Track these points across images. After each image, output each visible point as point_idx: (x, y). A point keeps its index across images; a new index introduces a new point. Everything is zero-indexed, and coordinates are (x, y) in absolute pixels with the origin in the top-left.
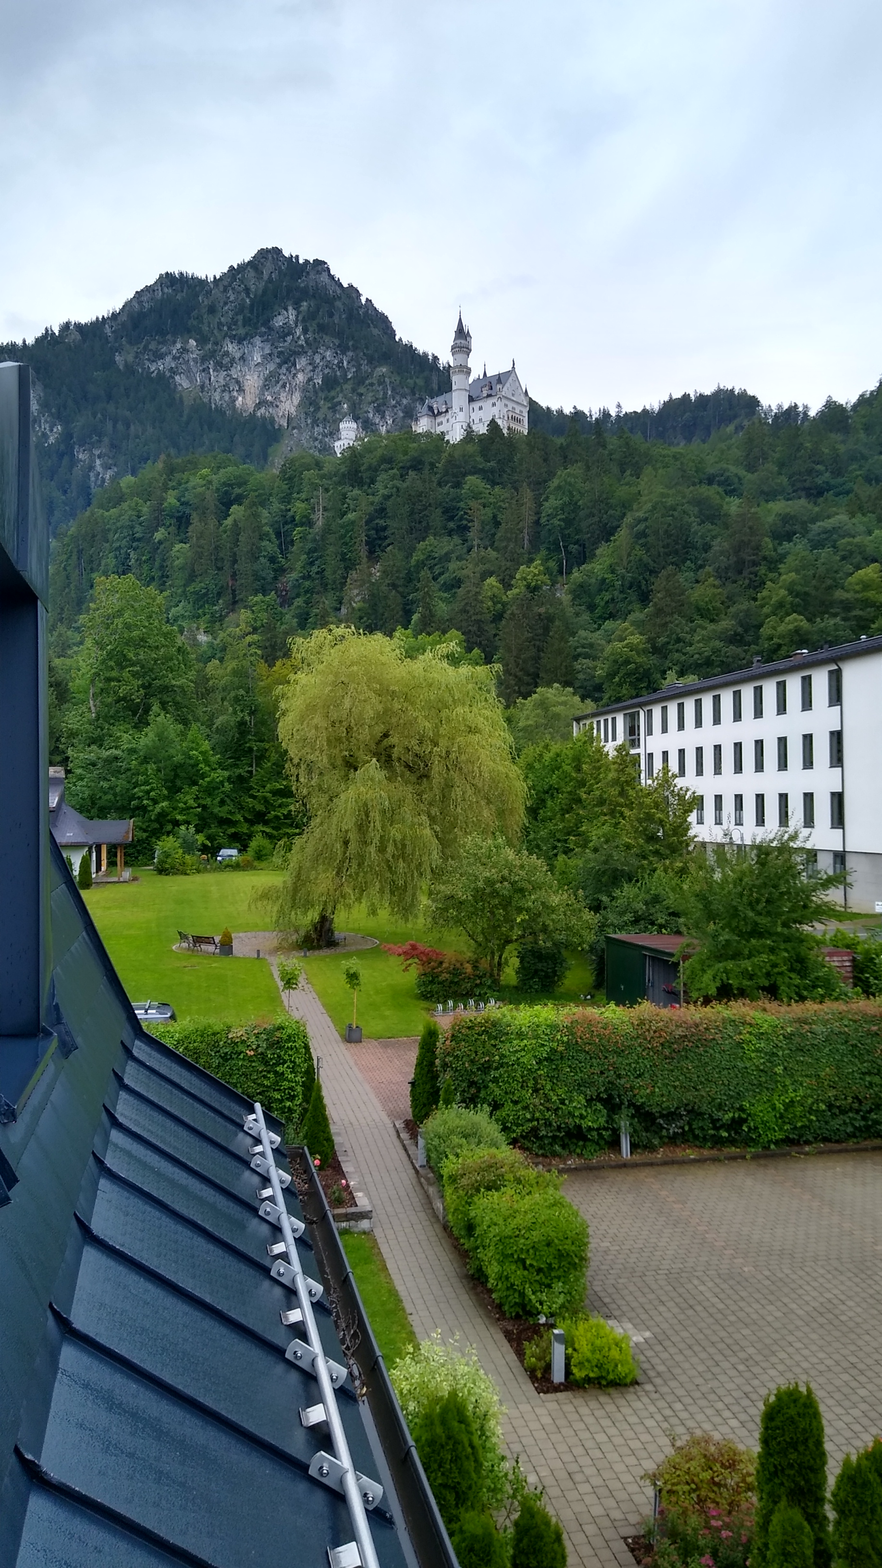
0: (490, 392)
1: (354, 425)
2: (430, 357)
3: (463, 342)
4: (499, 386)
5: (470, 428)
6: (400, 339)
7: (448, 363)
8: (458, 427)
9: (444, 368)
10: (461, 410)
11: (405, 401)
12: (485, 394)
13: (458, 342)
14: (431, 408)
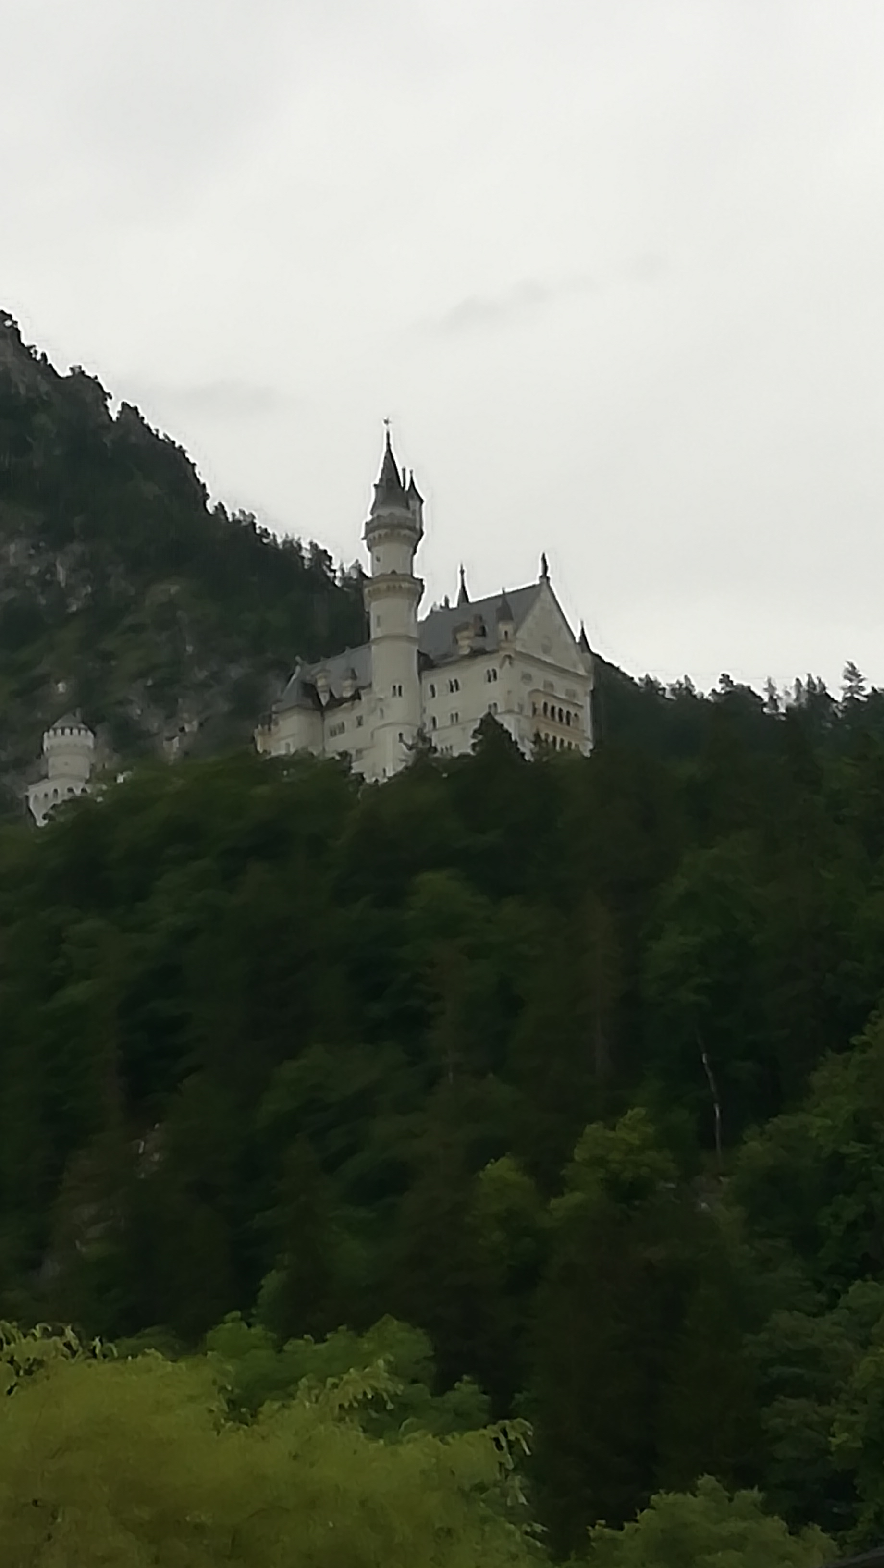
0: (480, 642)
1: (88, 739)
2: (307, 555)
3: (399, 512)
4: (503, 627)
5: (426, 740)
6: (220, 507)
7: (358, 568)
8: (389, 737)
9: (345, 579)
10: (398, 691)
11: (235, 672)
12: (465, 646)
13: (384, 512)
14: (310, 690)
